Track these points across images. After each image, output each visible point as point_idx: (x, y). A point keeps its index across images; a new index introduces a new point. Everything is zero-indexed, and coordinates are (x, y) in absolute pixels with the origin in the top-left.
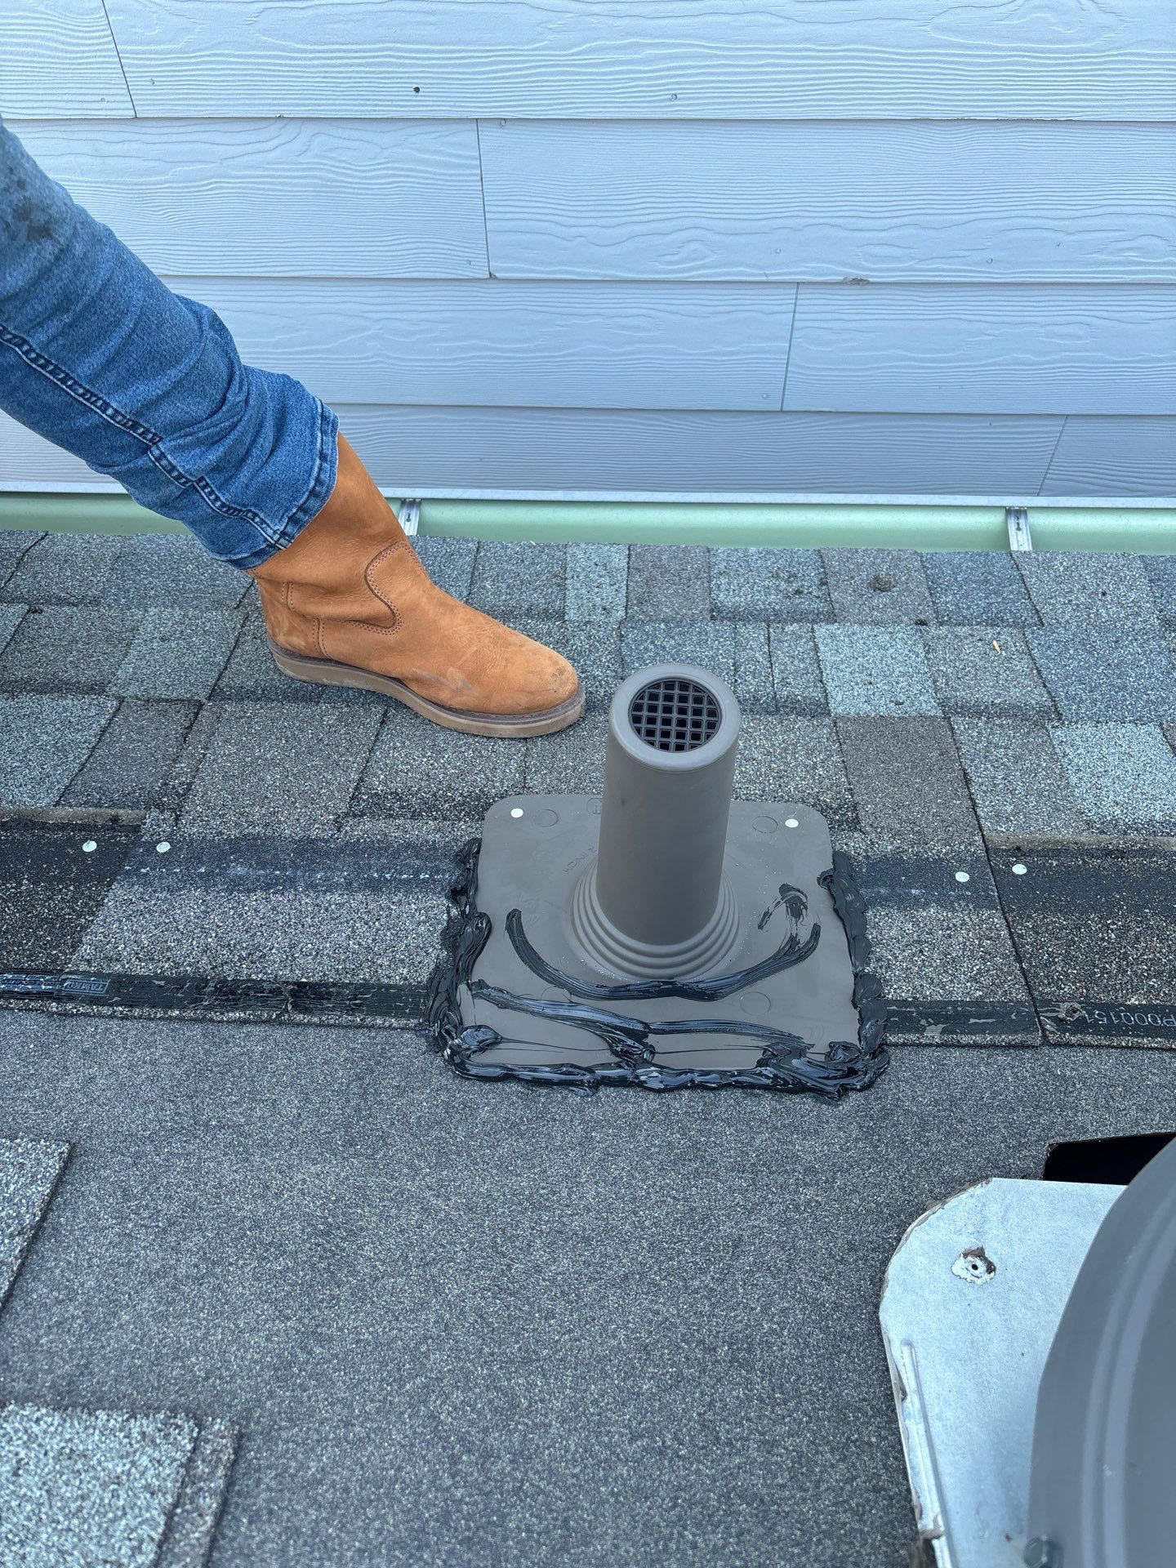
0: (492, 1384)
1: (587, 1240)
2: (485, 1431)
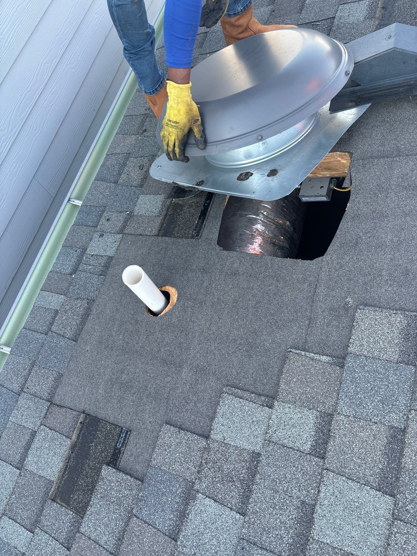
0: (230, 342)
1: (211, 324)
2: (236, 344)
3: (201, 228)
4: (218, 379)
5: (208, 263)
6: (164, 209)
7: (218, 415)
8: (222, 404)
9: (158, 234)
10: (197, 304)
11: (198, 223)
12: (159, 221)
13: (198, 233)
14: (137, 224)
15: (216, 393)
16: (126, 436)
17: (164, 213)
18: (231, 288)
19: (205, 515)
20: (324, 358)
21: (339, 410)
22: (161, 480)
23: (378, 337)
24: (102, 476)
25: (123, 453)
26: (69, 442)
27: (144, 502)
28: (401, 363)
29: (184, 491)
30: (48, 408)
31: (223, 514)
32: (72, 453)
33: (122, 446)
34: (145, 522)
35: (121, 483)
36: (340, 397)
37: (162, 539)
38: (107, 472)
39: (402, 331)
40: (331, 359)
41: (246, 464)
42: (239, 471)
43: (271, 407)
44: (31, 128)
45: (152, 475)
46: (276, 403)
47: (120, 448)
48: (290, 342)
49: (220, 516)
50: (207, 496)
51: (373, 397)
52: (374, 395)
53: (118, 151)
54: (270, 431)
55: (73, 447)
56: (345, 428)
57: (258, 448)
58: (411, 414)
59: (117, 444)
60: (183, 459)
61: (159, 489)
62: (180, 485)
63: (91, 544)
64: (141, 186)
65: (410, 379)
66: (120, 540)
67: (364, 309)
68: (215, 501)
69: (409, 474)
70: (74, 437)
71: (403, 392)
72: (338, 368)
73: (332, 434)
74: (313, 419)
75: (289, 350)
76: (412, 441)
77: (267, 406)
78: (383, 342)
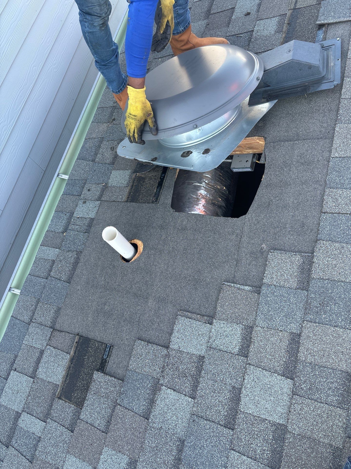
3: (158, 195)
4: (174, 306)
5: (164, 222)
6: (130, 181)
7: (175, 331)
8: (177, 323)
9: (127, 201)
10: (157, 252)
11: (156, 192)
12: (128, 190)
13: (157, 199)
14: (111, 193)
15: (173, 316)
16: (110, 350)
17: (131, 184)
18: (182, 240)
19: (167, 400)
20: (247, 288)
21: (257, 324)
22: (136, 379)
23: (284, 271)
24: (94, 379)
25: (108, 362)
26: (68, 356)
27: (124, 395)
28: (298, 289)
29: (153, 385)
30: (52, 333)
31: (180, 399)
32: (71, 364)
33: (107, 357)
34: (126, 408)
35: (107, 383)
36: (258, 314)
37: (138, 418)
38: (97, 375)
39: (299, 267)
40: (251, 288)
41: (195, 364)
42: (190, 370)
43: (211, 324)
44: (25, 118)
45: (129, 376)
46: (214, 321)
47: (106, 359)
48: (223, 278)
49: (178, 400)
50: (168, 388)
51: (280, 314)
52: (281, 312)
53: (94, 136)
54: (211, 340)
55: (72, 360)
56: (261, 336)
57: (203, 353)
58: (304, 324)
59: (103, 356)
60: (151, 364)
61: (135, 385)
62: (150, 382)
63: (88, 427)
64: (113, 163)
65: (304, 299)
66: (109, 422)
67: (274, 252)
68: (174, 390)
69: (303, 364)
70: (72, 353)
71: (299, 309)
72: (256, 294)
73: (253, 340)
74: (240, 331)
75: (223, 283)
76: (305, 342)
77: (208, 323)
78: (287, 275)
